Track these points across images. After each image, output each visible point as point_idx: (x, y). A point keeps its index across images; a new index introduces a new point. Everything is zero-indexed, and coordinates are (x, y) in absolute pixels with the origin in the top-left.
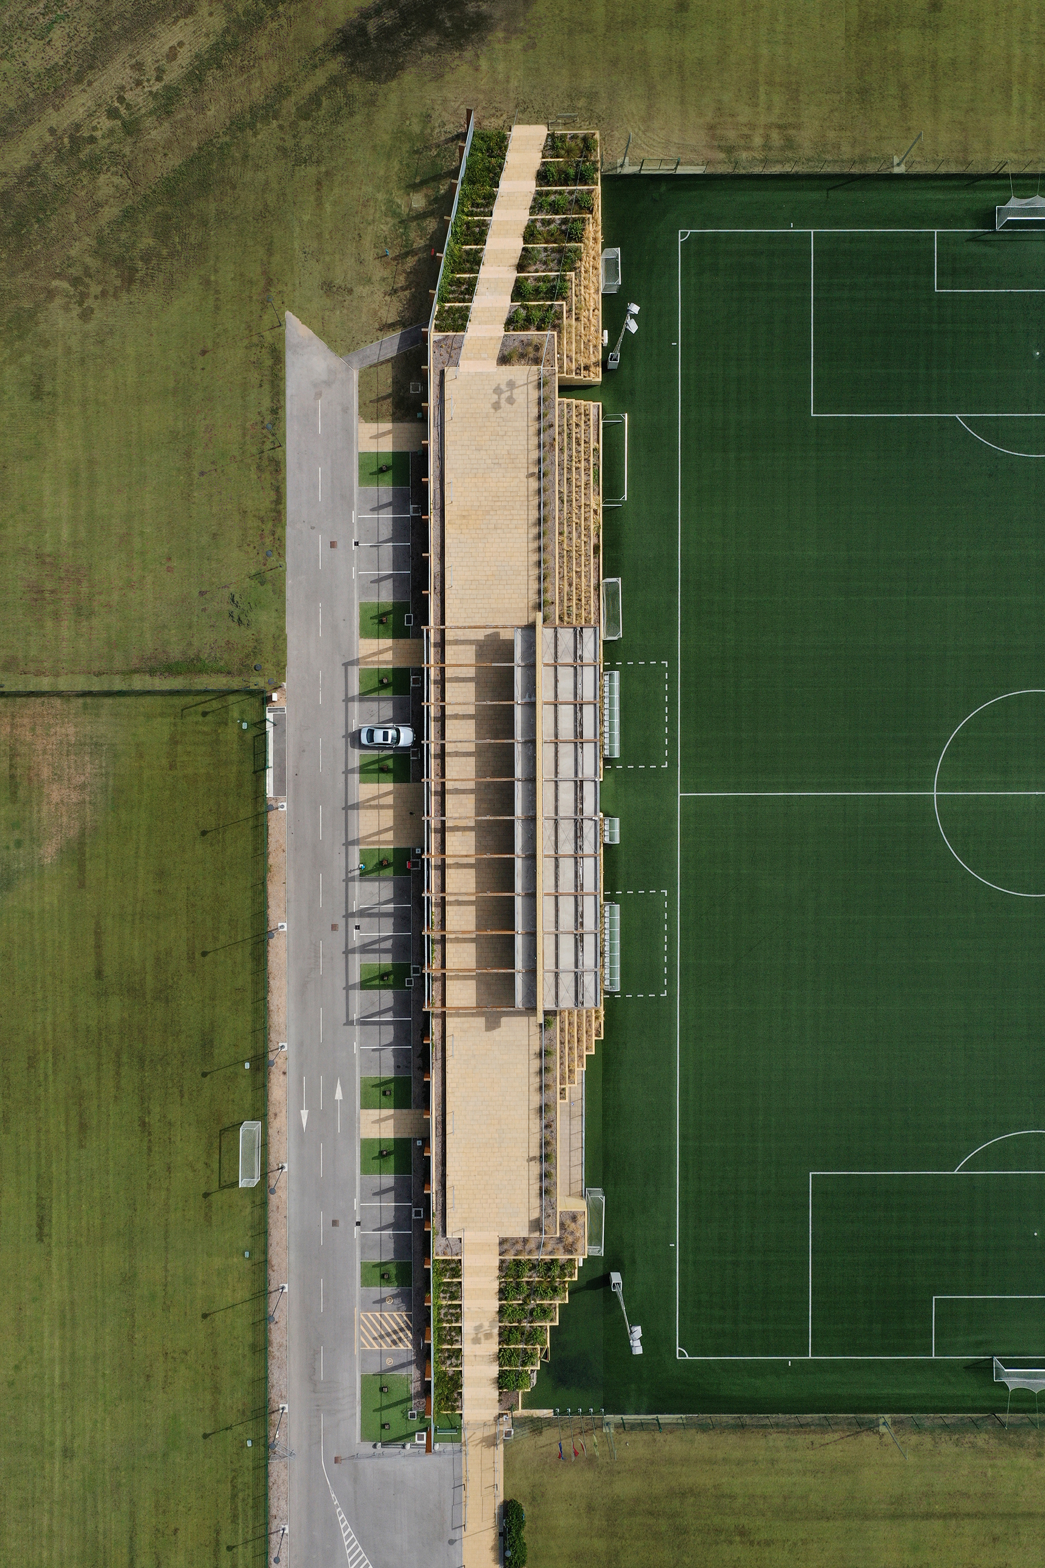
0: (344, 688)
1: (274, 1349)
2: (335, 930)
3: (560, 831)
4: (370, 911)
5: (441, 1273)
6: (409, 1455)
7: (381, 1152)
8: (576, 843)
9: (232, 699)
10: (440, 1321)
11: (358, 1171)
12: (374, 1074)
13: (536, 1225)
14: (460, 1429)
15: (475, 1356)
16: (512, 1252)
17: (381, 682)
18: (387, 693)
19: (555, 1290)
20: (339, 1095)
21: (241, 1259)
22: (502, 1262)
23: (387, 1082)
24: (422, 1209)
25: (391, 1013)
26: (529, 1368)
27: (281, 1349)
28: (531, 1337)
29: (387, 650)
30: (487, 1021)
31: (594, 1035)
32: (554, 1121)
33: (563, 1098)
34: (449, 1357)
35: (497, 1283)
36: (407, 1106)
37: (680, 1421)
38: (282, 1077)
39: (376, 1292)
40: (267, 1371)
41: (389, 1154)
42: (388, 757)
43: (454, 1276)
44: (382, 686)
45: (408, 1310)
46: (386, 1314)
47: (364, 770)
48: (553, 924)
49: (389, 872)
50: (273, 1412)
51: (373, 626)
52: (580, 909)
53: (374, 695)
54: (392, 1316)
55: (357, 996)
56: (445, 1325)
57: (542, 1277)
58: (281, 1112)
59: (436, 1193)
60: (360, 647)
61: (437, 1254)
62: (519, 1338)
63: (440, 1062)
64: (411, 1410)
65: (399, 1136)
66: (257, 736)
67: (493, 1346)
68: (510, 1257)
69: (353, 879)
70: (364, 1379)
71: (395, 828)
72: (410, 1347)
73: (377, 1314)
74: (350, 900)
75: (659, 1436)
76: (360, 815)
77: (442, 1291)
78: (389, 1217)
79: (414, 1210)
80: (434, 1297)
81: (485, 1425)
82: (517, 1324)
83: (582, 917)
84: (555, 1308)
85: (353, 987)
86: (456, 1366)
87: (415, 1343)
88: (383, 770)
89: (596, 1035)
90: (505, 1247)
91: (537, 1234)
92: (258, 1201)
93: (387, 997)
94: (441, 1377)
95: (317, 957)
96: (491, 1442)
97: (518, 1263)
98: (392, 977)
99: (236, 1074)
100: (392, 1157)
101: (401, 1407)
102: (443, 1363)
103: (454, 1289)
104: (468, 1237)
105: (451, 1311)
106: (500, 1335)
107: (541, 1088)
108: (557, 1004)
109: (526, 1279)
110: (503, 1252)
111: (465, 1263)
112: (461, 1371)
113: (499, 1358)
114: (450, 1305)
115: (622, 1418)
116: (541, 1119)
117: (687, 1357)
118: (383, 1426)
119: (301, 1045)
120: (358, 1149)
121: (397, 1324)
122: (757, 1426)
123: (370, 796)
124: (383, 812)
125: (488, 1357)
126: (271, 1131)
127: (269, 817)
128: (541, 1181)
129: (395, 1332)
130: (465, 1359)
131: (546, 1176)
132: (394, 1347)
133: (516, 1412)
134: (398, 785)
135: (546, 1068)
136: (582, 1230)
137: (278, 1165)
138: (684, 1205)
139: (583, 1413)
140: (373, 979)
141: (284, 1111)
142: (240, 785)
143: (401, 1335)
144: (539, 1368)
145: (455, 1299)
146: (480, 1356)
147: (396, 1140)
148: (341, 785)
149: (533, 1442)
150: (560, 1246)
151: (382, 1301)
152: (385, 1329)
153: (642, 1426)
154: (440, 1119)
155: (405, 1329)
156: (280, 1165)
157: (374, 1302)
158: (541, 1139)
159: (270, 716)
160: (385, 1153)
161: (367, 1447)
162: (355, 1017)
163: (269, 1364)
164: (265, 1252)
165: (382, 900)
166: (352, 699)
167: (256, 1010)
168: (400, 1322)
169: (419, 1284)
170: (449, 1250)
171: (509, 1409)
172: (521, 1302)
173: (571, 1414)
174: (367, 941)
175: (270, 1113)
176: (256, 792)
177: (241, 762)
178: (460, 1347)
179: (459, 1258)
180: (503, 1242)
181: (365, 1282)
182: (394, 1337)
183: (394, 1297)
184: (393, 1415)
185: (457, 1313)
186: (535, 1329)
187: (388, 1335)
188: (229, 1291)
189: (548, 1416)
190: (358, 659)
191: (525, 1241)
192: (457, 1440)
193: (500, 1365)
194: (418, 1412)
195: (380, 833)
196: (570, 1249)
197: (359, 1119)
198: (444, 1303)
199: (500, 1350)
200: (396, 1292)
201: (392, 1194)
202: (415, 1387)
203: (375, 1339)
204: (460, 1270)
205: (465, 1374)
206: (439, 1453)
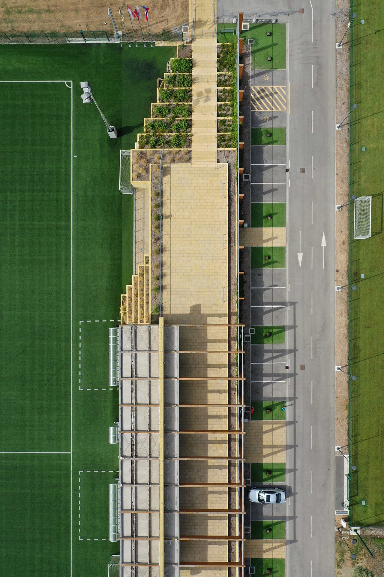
0: (296, 526)
1: (346, 86)
2: (302, 366)
3: (148, 449)
4: (278, 378)
5: (231, 138)
6: (253, 15)
7: (272, 218)
8: (136, 440)
9: (373, 521)
10: (232, 105)
11: (287, 205)
12: (277, 270)
13: (165, 172)
14: (218, 33)
15: (208, 82)
16: (182, 153)
17: (270, 530)
18: (266, 522)
19: (153, 127)
20: (300, 256)
21: (368, 147)
22: (189, 146)
23: (268, 264)
24: (244, 180)
25: (265, 310)
26: (172, 74)
27: (341, 86)
28: (169, 95)
29: (267, 551)
30: (200, 311)
31: (127, 297)
32: (153, 243)
33: (147, 257)
34: (226, 81)
35: (193, 132)
36: (253, 249)
37: (70, 39)
38: (339, 268)
39: (275, 125)
40: (351, 70)
41: (267, 217)
42: (266, 480)
43: (223, 136)
44: (269, 528)
45: (253, 113)
46: (269, 110)
47: (282, 471)
48: (152, 384)
49: (266, 404)
50: (346, 43)
51: (276, 567)
52: (133, 394)
53: (275, 521)
54: (265, 108)
55: (288, 322)
56: (229, 103)
57: (161, 135)
58: (340, 245)
59: (235, 193)
60: (285, 553)
61: (234, 151)
62: (177, 94)
63: (232, 283)
64: (252, 45)
65: (259, 229)
66: (355, 496)
67: (196, 88)
68: (184, 149)
69: (290, 399)
70: (284, 66)
71: (261, 432)
72: (252, 88)
73: (274, 110)
74: (293, 386)
75: (84, 28)
76: (285, 442)
77: (231, 126)
78: (266, 174)
79: (250, 179)
80: (236, 122)
81: (202, 36)
82: (179, 103)
83: (132, 389)
84: (153, 114)
85: (290, 327)
86: (221, 75)
87: (248, 90)
88: (269, 472)
89: (125, 297)
90: (187, 157)
91: (165, 165)
92: (356, 185)
93: (267, 321)
94: (231, 67)
95: (315, 348)
96: (197, 24)
97: (178, 145)
98: (264, 334)
99: (370, 271)
100: (264, 214)
101: (259, 47)
102: (230, 77)
103: (223, 127)
104: (213, 164)
105: (225, 112)
106: (191, 96)
107: (162, 265)
108: (150, 328)
109: (173, 134)
110: (188, 153)
111: (215, 145)
112: (218, 71)
113: (191, 80)
114: (225, 116)
115: (109, 41)
116: (162, 244)
117: (65, 82)
118: (271, 34)
119: (326, 290)
120: (287, 220)
121: (261, 103)
122: (19, 36)
123: (278, 454)
124: (270, 443)
125: (199, 81)
126: (347, 232)
127: (347, 442)
128: (162, 203)
129: (262, 97)
130: (215, 79)
131: (159, 205)
132: (263, 87)
133: (180, 44)
134: (260, 462)
135: (158, 279)
136: (134, 168)
137: (342, 210)
138: (68, 183)
139: (135, 44)
140: (276, 333)
141: (338, 245)
142: (367, 463)
143: (258, 96)
144: (165, 74)
145: (222, 121)
146: (205, 82)
147: (262, 226)
148: (298, 462)
149: (169, 25)
150: (149, 156)
151: (271, 118)
152: (269, 99)
153: (95, 35)
154: (232, 244)
155: (255, 100)
156: (340, 209)
157: (277, 117)
158: (162, 230)
159: (346, 510)
160: (269, 218)
161: (282, 20)
162: (289, 308)
163: (349, 75)
164: (351, 151)
165: (271, 385)
166: (290, 518)
167: (356, 313)
168: (259, 104)
169: (246, 130)
170: (226, 154)
171: (185, 46)
172: (177, 119)
173: (143, 44)
174: (280, 359)
175: (347, 244)
176: (356, 458)
177: (366, 478)
178: (218, 88)
179: (219, 149)
180: (189, 160)
181: (282, 131)
182: (263, 94)
183: (263, 121)
184: (264, 41)
185: (221, 111)
186: (167, 100)
187: (267, 96)
188: (376, 124)
189: (159, 42)
190: (286, 545)
191: (173, 161)
192: (220, 25)
193: (191, 75)
194: (247, 44)
195: (272, 430)
196: (142, 155)
197: (286, 240)
198: (229, 118)
199: (191, 86)
200: (262, 124)
201: (264, 190)
202: (249, 60)
203: (276, 93)
204: (218, 140)
205: (215, 70)
206: (233, 16)
